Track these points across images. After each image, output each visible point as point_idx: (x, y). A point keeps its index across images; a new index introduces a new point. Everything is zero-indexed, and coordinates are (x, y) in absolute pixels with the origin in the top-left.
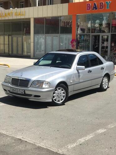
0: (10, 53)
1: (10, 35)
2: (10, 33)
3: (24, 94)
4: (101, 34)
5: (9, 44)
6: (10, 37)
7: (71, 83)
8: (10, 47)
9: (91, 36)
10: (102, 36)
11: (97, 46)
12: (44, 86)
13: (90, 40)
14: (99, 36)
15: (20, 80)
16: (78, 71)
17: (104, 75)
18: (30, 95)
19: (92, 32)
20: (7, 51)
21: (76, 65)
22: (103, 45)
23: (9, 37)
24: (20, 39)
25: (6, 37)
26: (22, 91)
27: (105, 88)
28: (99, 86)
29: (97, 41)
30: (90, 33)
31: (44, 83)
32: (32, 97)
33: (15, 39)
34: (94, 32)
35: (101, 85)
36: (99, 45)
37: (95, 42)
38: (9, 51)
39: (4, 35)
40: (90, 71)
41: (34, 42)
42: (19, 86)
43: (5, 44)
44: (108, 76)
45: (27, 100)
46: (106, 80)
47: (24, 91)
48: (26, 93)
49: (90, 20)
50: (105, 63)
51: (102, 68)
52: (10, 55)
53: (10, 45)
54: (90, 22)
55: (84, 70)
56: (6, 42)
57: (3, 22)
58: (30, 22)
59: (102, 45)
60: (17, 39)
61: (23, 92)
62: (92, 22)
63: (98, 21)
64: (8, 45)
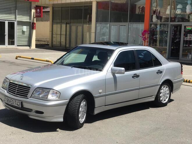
0: (67, 46)
1: (68, 23)
2: (69, 21)
3: (20, 107)
4: (184, 24)
5: (66, 35)
6: (68, 26)
7: (100, 93)
8: (68, 39)
9: (169, 26)
10: (185, 27)
11: (177, 40)
12: (50, 97)
13: (167, 32)
14: (181, 26)
15: (19, 85)
16: (114, 74)
17: (162, 81)
18: (30, 110)
19: (171, 21)
20: (63, 43)
21: (112, 66)
22: (186, 38)
23: (66, 26)
24: (80, 28)
25: (64, 26)
26: (18, 104)
27: (165, 102)
28: (153, 99)
29: (178, 33)
30: (168, 22)
31: (51, 92)
32: (33, 113)
33: (74, 28)
34: (174, 21)
35: (158, 97)
36: (180, 38)
37: (175, 35)
38: (66, 43)
39: (61, 23)
40: (136, 76)
41: (96, 33)
42: (17, 94)
43: (62, 34)
44: (169, 83)
45: (26, 116)
46: (165, 90)
47: (22, 103)
48: (24, 107)
49: (169, 5)
50: (166, 63)
51: (160, 72)
52: (67, 48)
53: (68, 36)
54: (169, 7)
55: (124, 73)
56: (64, 33)
57: (60, 7)
58: (91, 6)
59: (184, 38)
60: (77, 28)
61: (20, 105)
62: (173, 6)
63: (180, 6)
64: (64, 36)
